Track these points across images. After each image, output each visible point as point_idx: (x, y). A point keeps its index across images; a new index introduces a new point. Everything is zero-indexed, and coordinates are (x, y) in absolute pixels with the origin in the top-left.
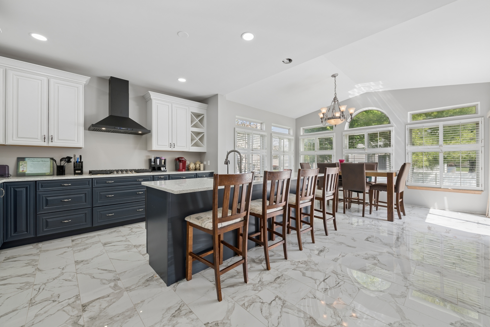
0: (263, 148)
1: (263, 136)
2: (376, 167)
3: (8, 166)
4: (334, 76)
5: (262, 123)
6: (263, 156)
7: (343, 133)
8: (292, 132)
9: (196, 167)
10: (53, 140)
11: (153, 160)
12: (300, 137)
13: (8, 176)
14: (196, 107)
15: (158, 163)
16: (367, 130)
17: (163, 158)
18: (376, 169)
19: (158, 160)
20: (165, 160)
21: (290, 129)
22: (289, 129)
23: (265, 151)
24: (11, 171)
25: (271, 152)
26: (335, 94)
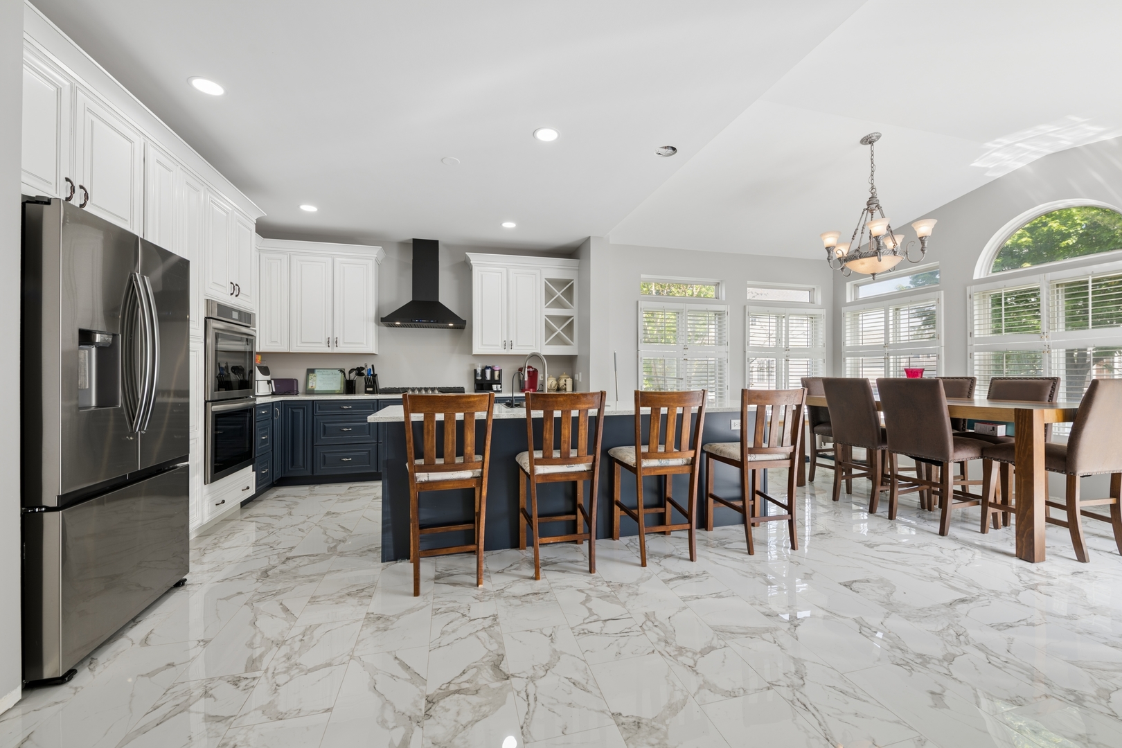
0: (720, 342)
1: (719, 315)
2: (1049, 393)
3: (297, 380)
4: (868, 141)
5: (719, 283)
6: (720, 362)
7: (968, 288)
8: (819, 299)
9: (558, 385)
10: (338, 344)
11: (479, 371)
12: (844, 309)
13: (297, 394)
14: (555, 268)
15: (488, 377)
16: (1049, 276)
17: (497, 368)
18: (1047, 397)
19: (488, 372)
20: (500, 371)
21: (814, 289)
22: (811, 291)
23: (723, 348)
24: (301, 388)
25: (745, 352)
26: (872, 188)
